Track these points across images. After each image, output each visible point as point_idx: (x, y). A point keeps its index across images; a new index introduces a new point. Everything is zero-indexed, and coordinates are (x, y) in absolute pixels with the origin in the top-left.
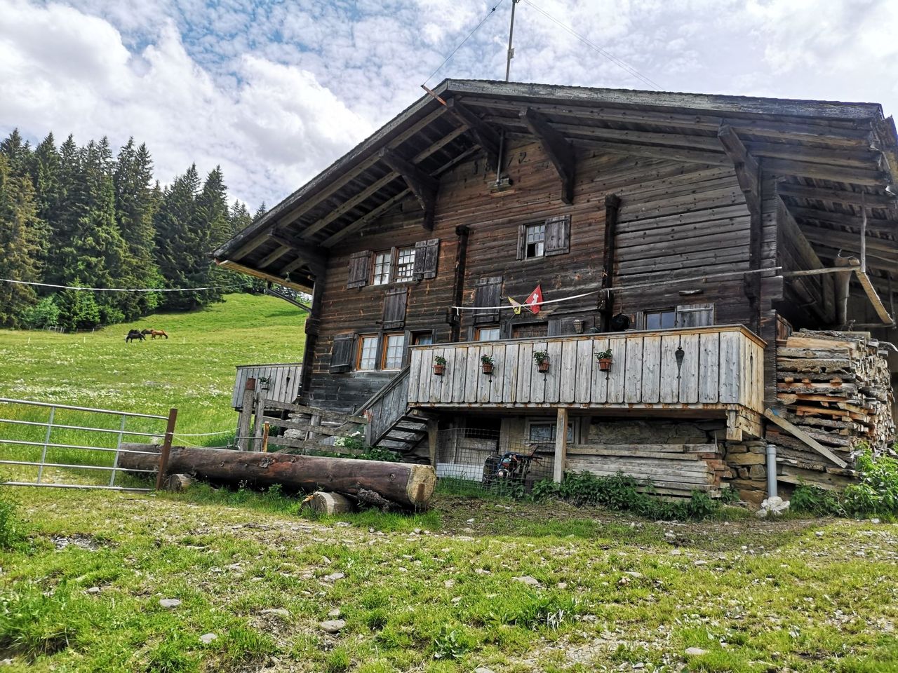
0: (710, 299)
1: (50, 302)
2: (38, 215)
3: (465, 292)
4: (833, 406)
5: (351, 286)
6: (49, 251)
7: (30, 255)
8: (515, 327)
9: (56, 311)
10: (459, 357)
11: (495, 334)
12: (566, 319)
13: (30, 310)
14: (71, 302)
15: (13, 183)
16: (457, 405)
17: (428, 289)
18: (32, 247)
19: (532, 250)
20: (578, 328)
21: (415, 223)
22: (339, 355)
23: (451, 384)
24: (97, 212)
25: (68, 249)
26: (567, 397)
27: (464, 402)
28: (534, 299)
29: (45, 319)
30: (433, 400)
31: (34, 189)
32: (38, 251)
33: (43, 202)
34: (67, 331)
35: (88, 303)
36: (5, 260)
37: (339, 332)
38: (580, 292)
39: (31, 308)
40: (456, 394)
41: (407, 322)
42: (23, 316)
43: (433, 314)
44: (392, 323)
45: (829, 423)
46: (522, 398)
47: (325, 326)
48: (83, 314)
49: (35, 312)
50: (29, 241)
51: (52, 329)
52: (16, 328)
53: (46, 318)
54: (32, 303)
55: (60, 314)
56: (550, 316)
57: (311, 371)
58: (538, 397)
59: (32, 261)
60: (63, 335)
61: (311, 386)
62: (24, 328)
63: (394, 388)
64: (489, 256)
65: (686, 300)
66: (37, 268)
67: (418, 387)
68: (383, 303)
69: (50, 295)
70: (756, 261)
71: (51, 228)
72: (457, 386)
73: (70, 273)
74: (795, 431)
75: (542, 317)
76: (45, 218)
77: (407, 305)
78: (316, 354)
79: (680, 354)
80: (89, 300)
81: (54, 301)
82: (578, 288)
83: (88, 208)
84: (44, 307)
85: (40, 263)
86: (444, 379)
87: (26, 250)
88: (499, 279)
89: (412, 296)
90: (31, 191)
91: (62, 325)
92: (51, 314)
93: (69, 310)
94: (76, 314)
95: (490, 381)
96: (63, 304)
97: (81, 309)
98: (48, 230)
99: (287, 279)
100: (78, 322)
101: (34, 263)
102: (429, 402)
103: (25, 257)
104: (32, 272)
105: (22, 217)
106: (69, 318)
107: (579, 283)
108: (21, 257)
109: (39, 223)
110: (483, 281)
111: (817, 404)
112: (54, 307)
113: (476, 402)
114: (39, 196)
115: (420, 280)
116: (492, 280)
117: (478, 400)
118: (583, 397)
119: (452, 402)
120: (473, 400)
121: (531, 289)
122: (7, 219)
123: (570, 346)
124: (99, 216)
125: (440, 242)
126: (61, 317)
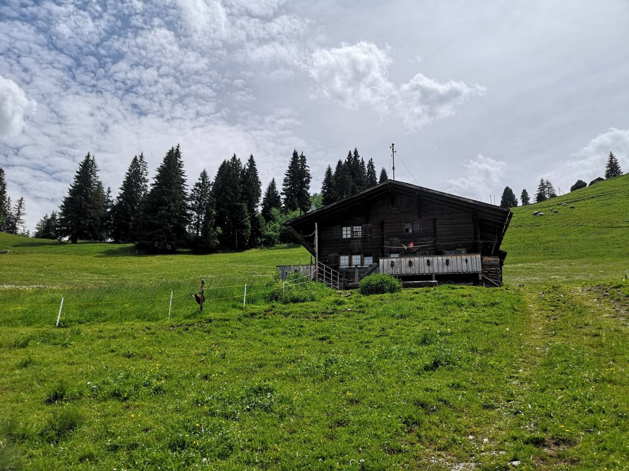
0: (465, 247)
3: (385, 242)
4: (496, 273)
5: (334, 238)
8: (405, 253)
11: (397, 255)
12: (422, 251)
17: (368, 240)
19: (407, 230)
20: (428, 254)
21: (361, 218)
22: (332, 261)
23: (396, 269)
26: (436, 271)
27: (401, 274)
28: (411, 245)
37: (331, 254)
38: (426, 244)
40: (398, 272)
41: (362, 251)
43: (372, 249)
44: (355, 251)
45: (495, 277)
46: (422, 272)
56: (417, 250)
58: (427, 272)
64: (392, 231)
65: (459, 247)
67: (383, 270)
68: (350, 244)
70: (476, 238)
72: (398, 269)
74: (489, 279)
75: (414, 250)
77: (361, 245)
79: (466, 261)
82: (426, 242)
86: (393, 268)
88: (398, 239)
89: (363, 242)
95: (410, 268)
107: (425, 241)
110: (391, 239)
111: (492, 273)
113: (406, 274)
115: (364, 237)
116: (395, 239)
118: (441, 271)
119: (397, 274)
121: (410, 242)
123: (435, 258)
125: (373, 225)
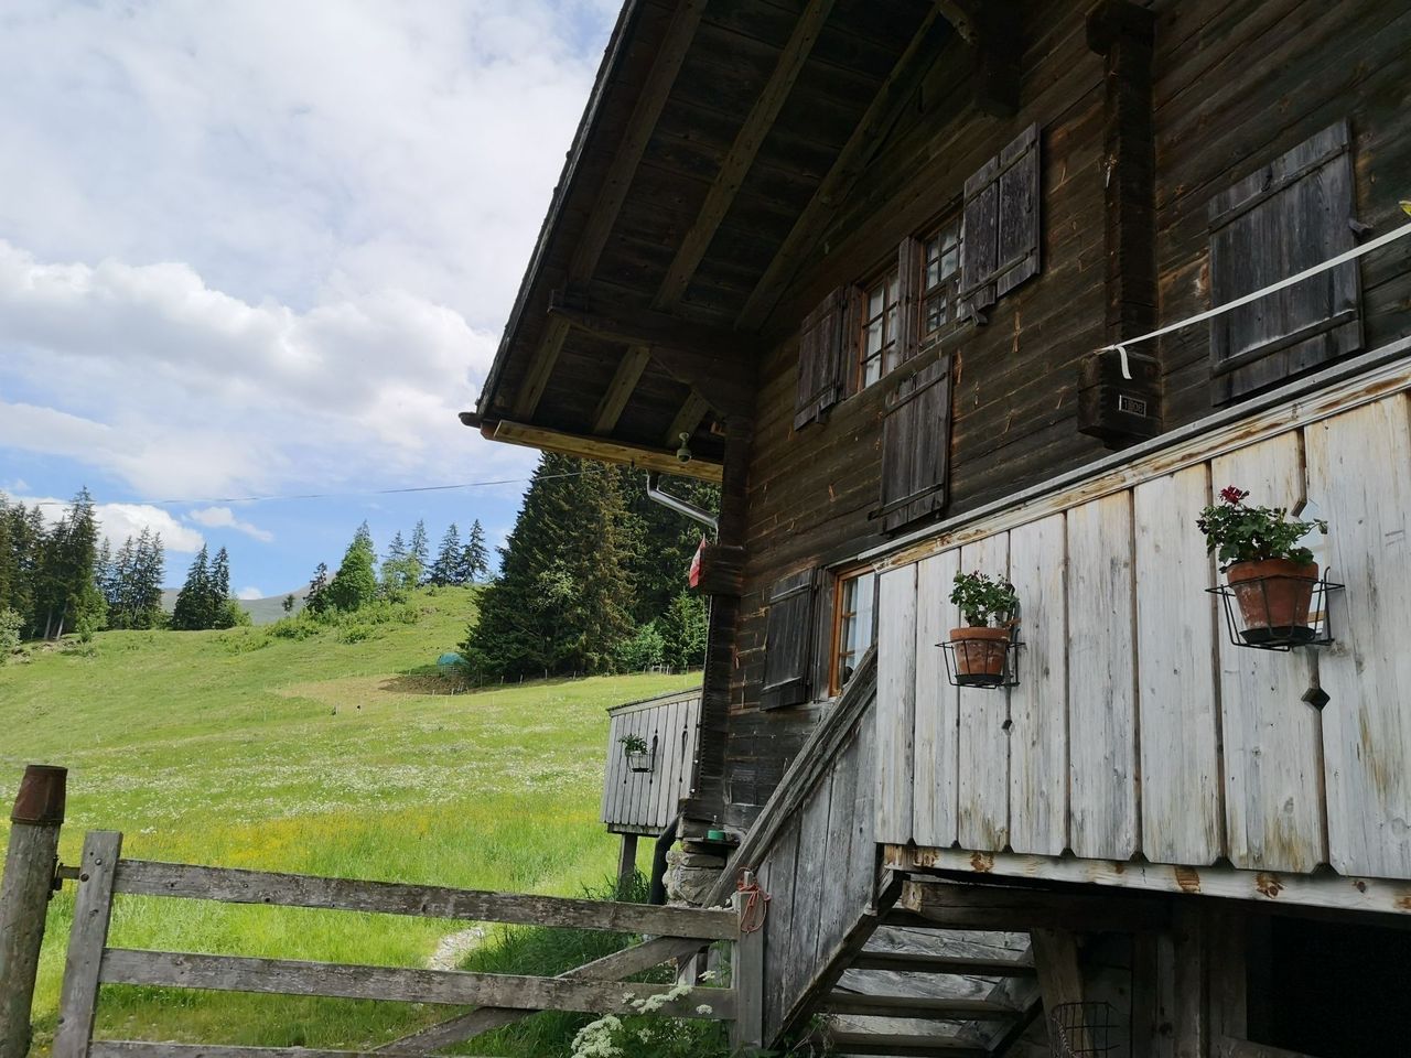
1: (652, 630)
2: (629, 508)
3: (1166, 281)
5: (802, 419)
6: (646, 556)
7: (622, 565)
9: (659, 642)
10: (1088, 562)
13: (627, 645)
14: (679, 627)
15: (594, 469)
16: (1107, 878)
17: (1019, 330)
18: (623, 553)
21: (962, 124)
22: (780, 647)
23: (1058, 740)
24: (701, 490)
25: (669, 550)
27: (1139, 860)
29: (646, 656)
30: (975, 839)
31: (619, 472)
32: (631, 559)
33: (633, 489)
34: (676, 670)
35: (700, 625)
36: (591, 577)
37: (781, 574)
39: (628, 642)
40: (1089, 802)
41: (956, 485)
42: (619, 655)
43: (1044, 426)
44: (907, 505)
47: (756, 561)
48: (695, 642)
49: (634, 647)
50: (621, 546)
51: (655, 670)
52: (612, 674)
53: (647, 654)
54: (630, 634)
55: (665, 645)
57: (724, 708)
59: (624, 573)
60: (670, 677)
61: (727, 756)
62: (621, 672)
63: (829, 765)
64: (1262, 69)
66: (632, 583)
67: (910, 761)
68: (881, 441)
69: (652, 620)
71: (646, 523)
72: (1094, 750)
73: (674, 584)
76: (638, 510)
77: (950, 422)
78: (739, 653)
80: (701, 620)
81: (656, 628)
83: (689, 486)
84: (645, 638)
85: (635, 576)
86: (1021, 702)
87: (616, 560)
88: (1333, 138)
89: (969, 377)
90: (616, 475)
91: (669, 662)
92: (654, 648)
93: (676, 638)
94: (685, 644)
95: (1317, 699)
96: (668, 632)
97: (691, 637)
98: (642, 528)
99: (680, 452)
100: (691, 655)
101: (628, 576)
102: (956, 848)
103: (615, 569)
104: (627, 589)
105: (607, 514)
106: (678, 652)
108: (611, 570)
109: (630, 519)
110: (1247, 191)
112: (657, 636)
113: (1223, 865)
114: (626, 481)
115: (987, 311)
116: (1292, 165)
117: (1239, 852)
119: (1068, 856)
120: (1198, 850)
122: (590, 520)
124: (706, 494)
125: (1044, 136)
126: (667, 650)
